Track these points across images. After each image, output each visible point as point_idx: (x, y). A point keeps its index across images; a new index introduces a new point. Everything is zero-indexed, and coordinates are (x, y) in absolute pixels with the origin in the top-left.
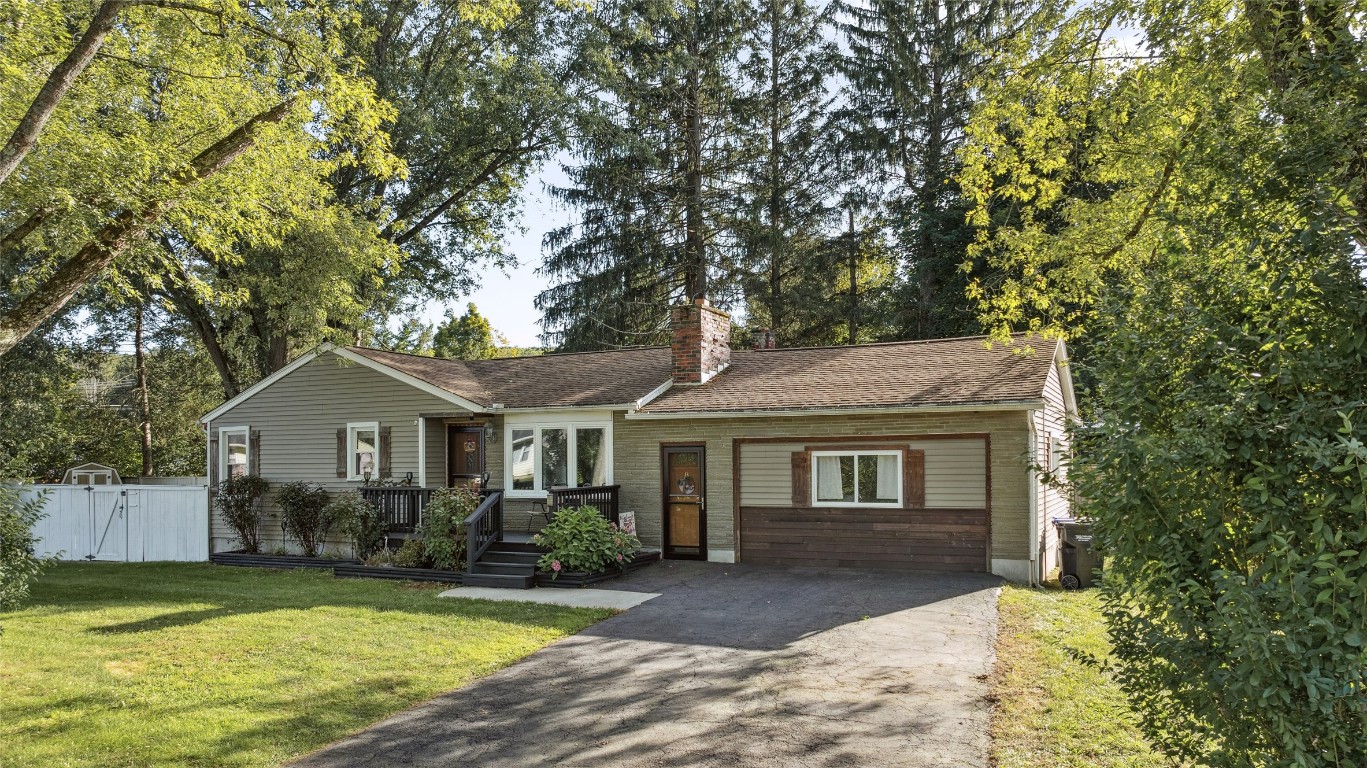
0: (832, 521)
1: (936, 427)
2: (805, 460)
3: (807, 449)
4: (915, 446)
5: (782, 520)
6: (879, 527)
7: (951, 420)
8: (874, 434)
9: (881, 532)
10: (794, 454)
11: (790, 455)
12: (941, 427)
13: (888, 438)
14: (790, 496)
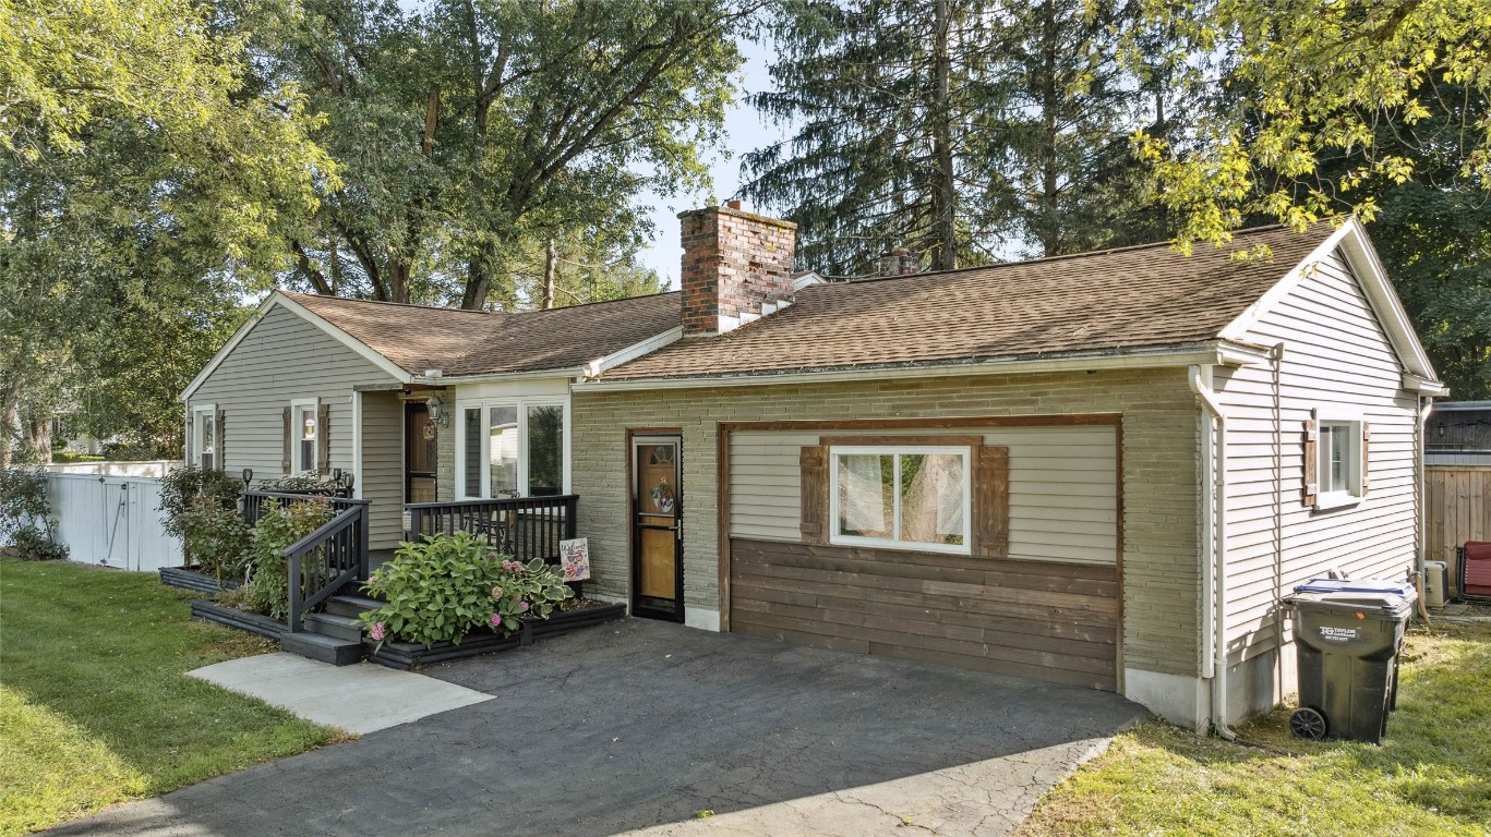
0: (862, 570)
1: (1024, 402)
2: (820, 461)
3: (823, 441)
4: (994, 438)
5: (787, 564)
6: (933, 588)
7: (1052, 389)
8: (922, 415)
9: (937, 598)
10: (805, 449)
11: (798, 451)
12: (1033, 402)
13: (945, 423)
14: (797, 523)
